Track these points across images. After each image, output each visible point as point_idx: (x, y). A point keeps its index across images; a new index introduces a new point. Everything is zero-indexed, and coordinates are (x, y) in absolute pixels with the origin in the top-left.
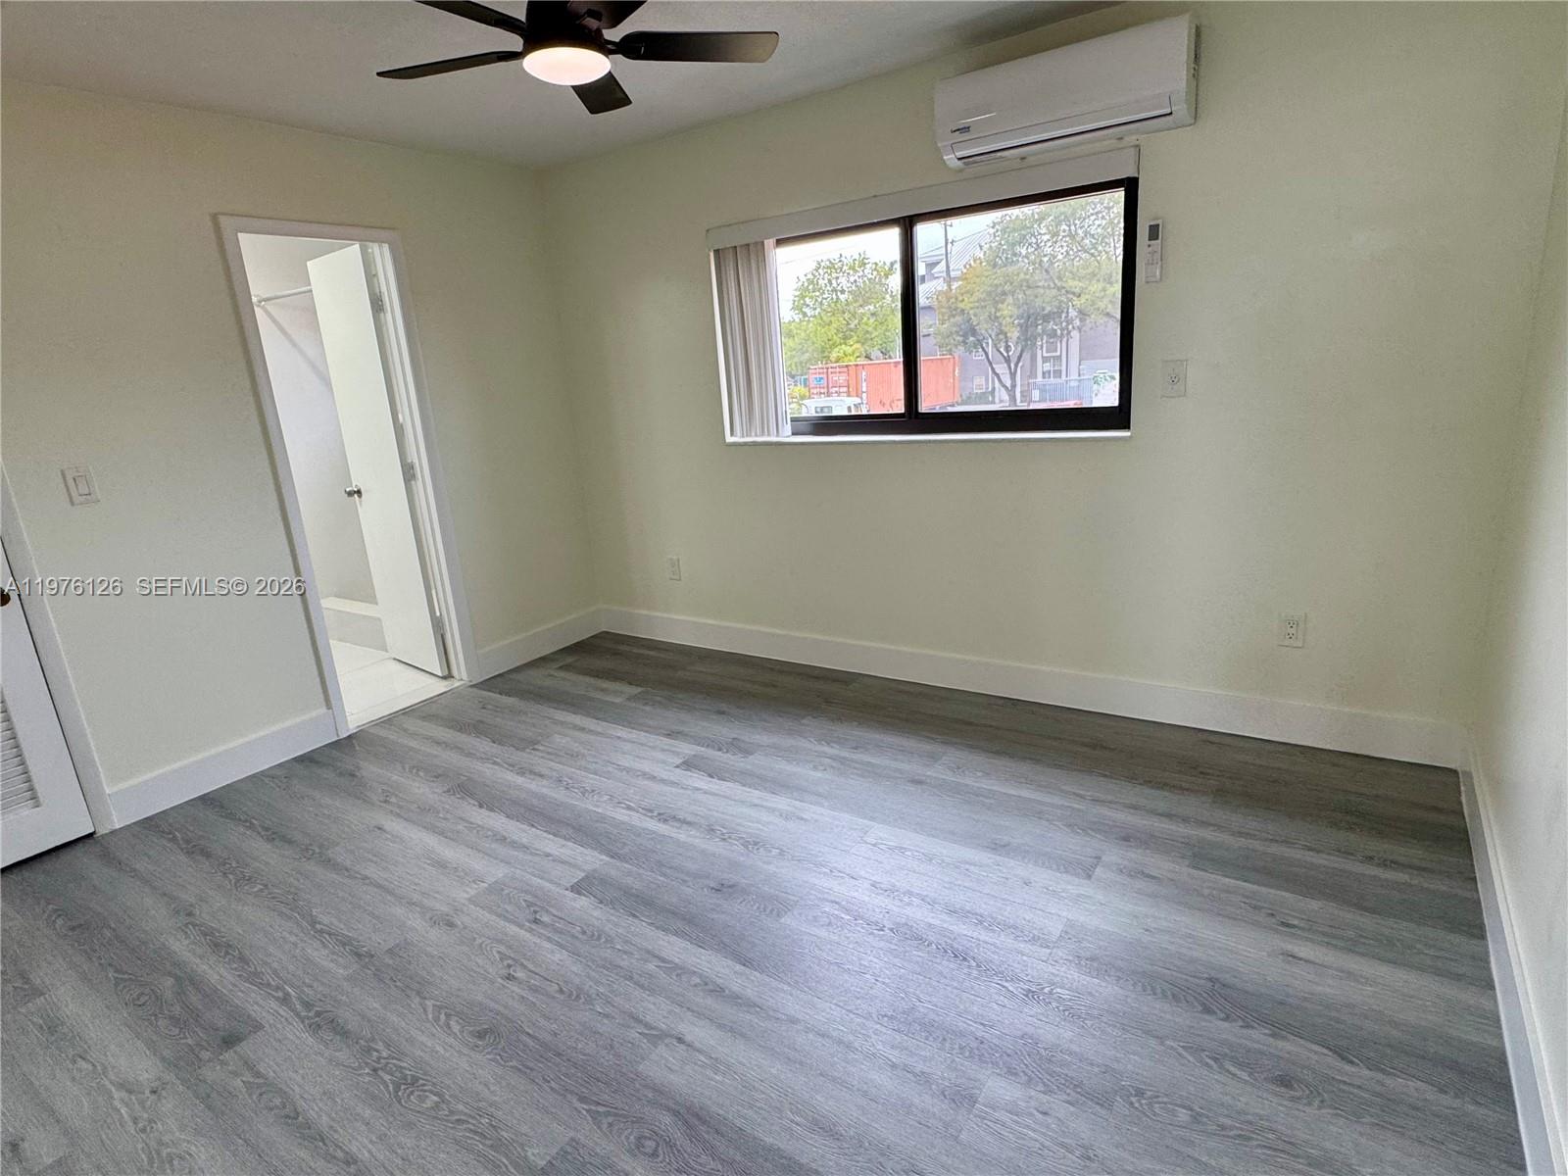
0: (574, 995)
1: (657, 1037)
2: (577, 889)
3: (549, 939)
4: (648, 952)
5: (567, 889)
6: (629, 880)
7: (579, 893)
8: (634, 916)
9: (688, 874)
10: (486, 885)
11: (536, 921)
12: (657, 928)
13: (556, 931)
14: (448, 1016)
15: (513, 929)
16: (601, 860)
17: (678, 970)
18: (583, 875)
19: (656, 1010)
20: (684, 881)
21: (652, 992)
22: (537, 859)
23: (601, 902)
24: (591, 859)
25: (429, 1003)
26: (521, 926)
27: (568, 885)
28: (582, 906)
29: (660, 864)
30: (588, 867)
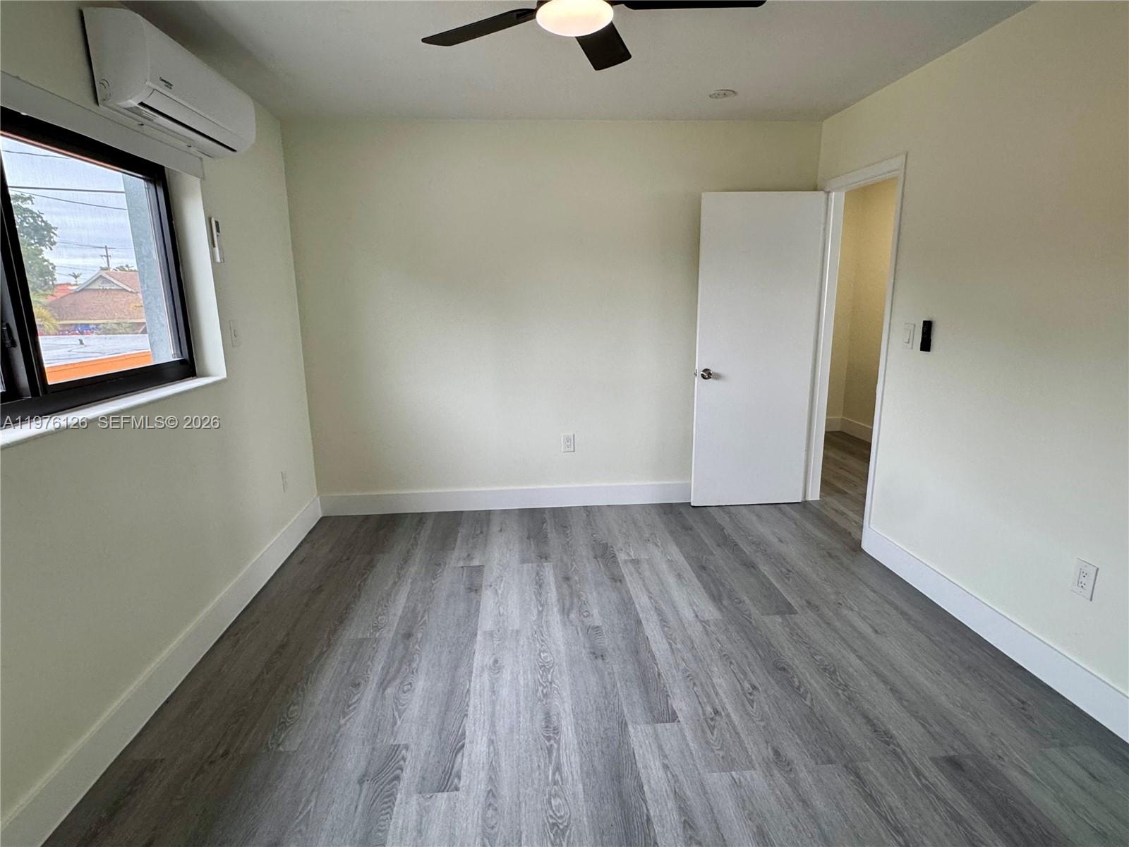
0: (726, 657)
1: (705, 623)
2: (673, 717)
3: (717, 694)
4: (673, 653)
5: (679, 721)
6: (636, 698)
7: (674, 713)
8: (659, 674)
9: (602, 677)
10: (734, 773)
11: (716, 712)
12: (655, 660)
13: (708, 696)
14: (799, 688)
15: (735, 718)
16: (635, 729)
17: (670, 640)
18: (659, 726)
19: (696, 631)
20: (609, 674)
21: (689, 638)
22: (677, 771)
23: (668, 696)
24: (640, 736)
25: (808, 703)
26: (728, 716)
27: (675, 724)
28: (681, 704)
29: (606, 696)
30: (649, 729)
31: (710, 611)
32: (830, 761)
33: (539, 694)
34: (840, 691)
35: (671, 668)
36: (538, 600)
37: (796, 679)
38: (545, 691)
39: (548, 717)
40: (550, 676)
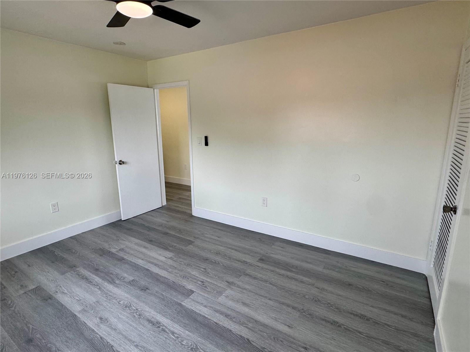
0: (188, 265)
1: (171, 258)
2: (192, 292)
3: (197, 277)
4: (171, 273)
5: (195, 292)
6: (174, 294)
7: (191, 290)
8: (174, 282)
9: (155, 295)
10: (223, 294)
11: (203, 282)
12: (168, 278)
13: (196, 279)
14: (216, 262)
15: (208, 280)
16: (185, 303)
17: (164, 269)
18: (190, 297)
19: (170, 262)
20: (156, 292)
21: (171, 265)
22: (209, 305)
23: (184, 287)
24: (188, 303)
25: (221, 265)
26: (206, 281)
27: (195, 293)
28: (190, 287)
29: (163, 300)
30: (189, 300)
31: (169, 254)
32: (241, 276)
33: (137, 316)
34: (226, 257)
35: (175, 278)
36: (92, 285)
37: (213, 260)
38: (138, 314)
39: (149, 321)
40: (133, 308)
